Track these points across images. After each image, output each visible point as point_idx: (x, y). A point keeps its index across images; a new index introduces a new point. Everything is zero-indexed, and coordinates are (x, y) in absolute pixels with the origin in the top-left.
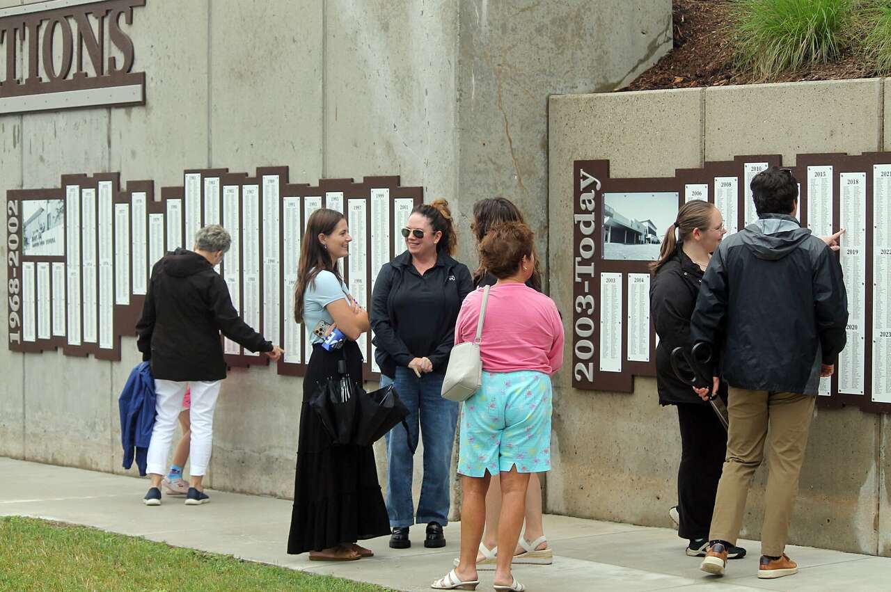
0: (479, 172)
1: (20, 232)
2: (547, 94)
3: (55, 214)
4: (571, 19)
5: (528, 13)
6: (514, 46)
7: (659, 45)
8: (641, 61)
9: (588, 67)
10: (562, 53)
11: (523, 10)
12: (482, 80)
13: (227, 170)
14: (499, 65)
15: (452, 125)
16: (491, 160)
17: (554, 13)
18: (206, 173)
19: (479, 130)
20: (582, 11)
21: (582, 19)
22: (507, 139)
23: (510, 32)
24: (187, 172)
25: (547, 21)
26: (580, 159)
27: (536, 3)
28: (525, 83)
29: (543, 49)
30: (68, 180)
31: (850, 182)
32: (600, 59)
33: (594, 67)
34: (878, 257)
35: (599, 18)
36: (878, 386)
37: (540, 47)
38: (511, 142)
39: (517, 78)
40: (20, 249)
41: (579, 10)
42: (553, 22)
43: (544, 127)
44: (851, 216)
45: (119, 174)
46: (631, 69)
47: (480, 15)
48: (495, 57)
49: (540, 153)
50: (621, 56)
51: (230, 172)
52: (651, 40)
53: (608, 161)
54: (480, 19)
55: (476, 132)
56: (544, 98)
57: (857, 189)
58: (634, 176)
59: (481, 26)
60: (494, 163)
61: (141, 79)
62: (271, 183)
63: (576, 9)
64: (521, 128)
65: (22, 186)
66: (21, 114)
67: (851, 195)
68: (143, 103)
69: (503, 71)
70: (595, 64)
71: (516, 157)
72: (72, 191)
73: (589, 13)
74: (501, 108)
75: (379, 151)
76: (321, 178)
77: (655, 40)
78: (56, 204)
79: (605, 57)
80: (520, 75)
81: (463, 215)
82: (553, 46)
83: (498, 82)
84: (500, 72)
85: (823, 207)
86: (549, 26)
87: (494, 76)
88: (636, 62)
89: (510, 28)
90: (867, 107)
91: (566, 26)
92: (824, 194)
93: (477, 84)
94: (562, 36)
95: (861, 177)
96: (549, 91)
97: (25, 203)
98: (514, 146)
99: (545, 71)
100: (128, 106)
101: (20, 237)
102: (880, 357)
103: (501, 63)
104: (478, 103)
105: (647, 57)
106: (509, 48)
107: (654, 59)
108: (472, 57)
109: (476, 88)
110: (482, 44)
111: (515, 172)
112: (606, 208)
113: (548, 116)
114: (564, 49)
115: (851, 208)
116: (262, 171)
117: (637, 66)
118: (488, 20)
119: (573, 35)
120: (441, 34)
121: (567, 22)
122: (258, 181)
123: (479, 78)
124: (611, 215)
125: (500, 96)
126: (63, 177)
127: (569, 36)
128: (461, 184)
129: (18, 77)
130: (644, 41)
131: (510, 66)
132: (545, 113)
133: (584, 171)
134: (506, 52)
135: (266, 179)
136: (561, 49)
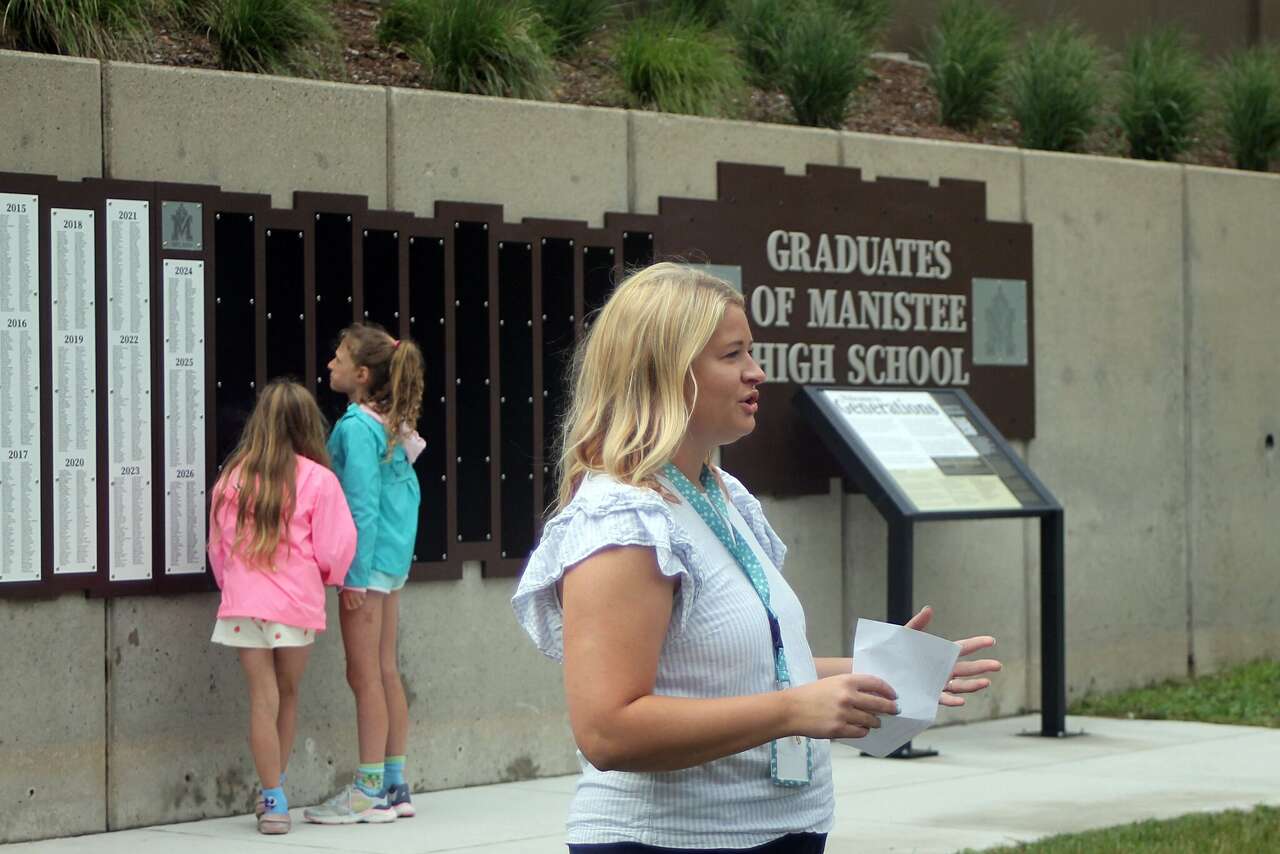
31: (68, 224)
34: (115, 347)
36: (119, 554)
44: (71, 280)
57: (79, 238)
67: (70, 246)
85: (21, 263)
90: (83, 104)
92: (23, 242)
95: (86, 217)
102: (122, 507)
115: (71, 267)
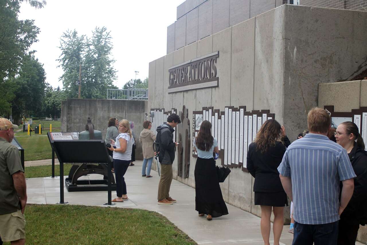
0: (291, 109)
1: (195, 123)
2: (318, 83)
3: (201, 118)
4: (328, 58)
5: (311, 56)
6: (306, 67)
7: (362, 67)
8: (355, 72)
9: (334, 74)
10: (324, 69)
11: (309, 55)
12: (293, 78)
13: (233, 107)
14: (300, 73)
15: (282, 94)
16: (296, 105)
17: (322, 56)
18: (229, 108)
19: (292, 95)
20: (333, 55)
21: (332, 58)
22: (302, 98)
23: (304, 62)
24: (226, 107)
25: (319, 58)
26: (326, 105)
27: (315, 52)
28: (310, 79)
29: (317, 68)
30: (204, 108)
32: (339, 71)
33: (337, 74)
35: (339, 58)
37: (316, 67)
38: (304, 99)
39: (307, 77)
40: (195, 128)
41: (331, 55)
42: (321, 59)
43: (317, 94)
45: (213, 107)
46: (351, 75)
47: (293, 56)
48: (298, 70)
49: (315, 103)
50: (347, 70)
51: (234, 107)
52: (359, 65)
53: (333, 106)
54: (293, 58)
55: (291, 96)
56: (317, 84)
58: (340, 111)
59: (293, 60)
60: (297, 106)
61: (218, 79)
62: (242, 110)
63: (330, 54)
64: (308, 94)
65: (196, 110)
66: (196, 89)
68: (218, 86)
69: (301, 75)
70: (337, 73)
71: (306, 104)
72: (204, 111)
73: (335, 56)
74: (300, 88)
75: (265, 101)
76: (252, 110)
77: (361, 65)
78: (201, 115)
79: (341, 70)
80: (308, 77)
81: (285, 123)
82: (321, 67)
83: (299, 79)
84: (300, 76)
86: (320, 60)
87: (298, 77)
88: (353, 72)
89: (304, 60)
91: (326, 60)
93: (291, 80)
94: (325, 63)
96: (319, 82)
97: (196, 115)
98: (305, 100)
99: (317, 75)
100: (215, 87)
101: (195, 125)
103: (301, 72)
104: (291, 86)
105: (357, 71)
106: (304, 68)
107: (360, 71)
108: (290, 70)
109: (291, 81)
110: (293, 66)
111: (305, 109)
112: (332, 122)
113: (318, 91)
114: (325, 68)
116: (241, 107)
117: (353, 74)
118: (296, 58)
119: (329, 63)
120: (280, 63)
121: (327, 59)
122: (239, 110)
123: (292, 77)
124: (333, 125)
125: (300, 84)
126: (203, 108)
127: (327, 63)
128: (284, 113)
129: (196, 79)
130: (356, 66)
131: (304, 74)
132: (317, 90)
133: (327, 109)
134: (303, 69)
135: (241, 109)
136: (324, 68)
